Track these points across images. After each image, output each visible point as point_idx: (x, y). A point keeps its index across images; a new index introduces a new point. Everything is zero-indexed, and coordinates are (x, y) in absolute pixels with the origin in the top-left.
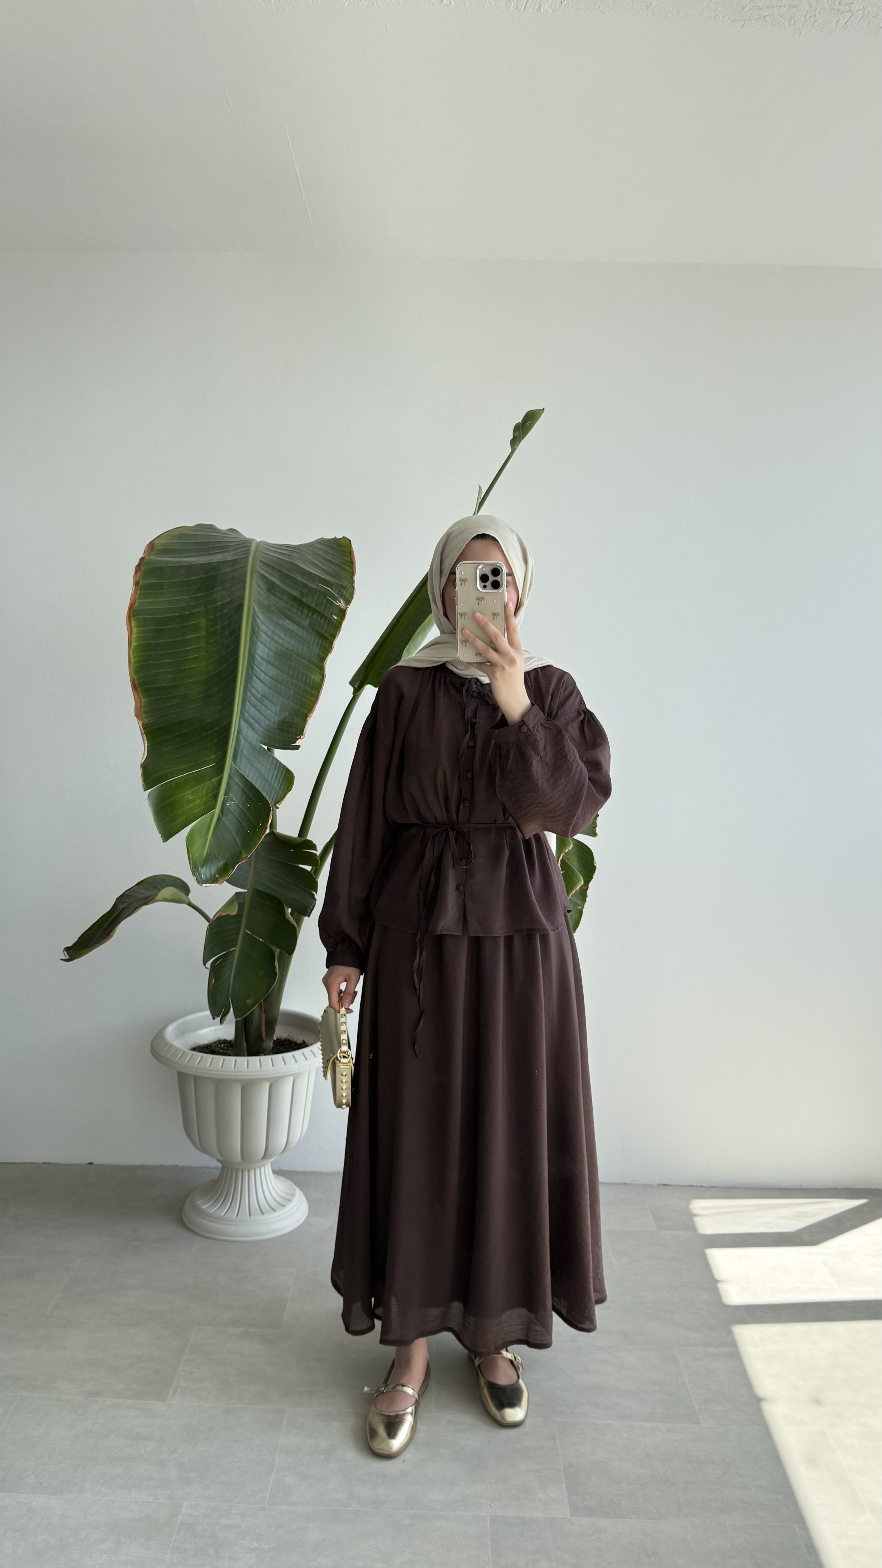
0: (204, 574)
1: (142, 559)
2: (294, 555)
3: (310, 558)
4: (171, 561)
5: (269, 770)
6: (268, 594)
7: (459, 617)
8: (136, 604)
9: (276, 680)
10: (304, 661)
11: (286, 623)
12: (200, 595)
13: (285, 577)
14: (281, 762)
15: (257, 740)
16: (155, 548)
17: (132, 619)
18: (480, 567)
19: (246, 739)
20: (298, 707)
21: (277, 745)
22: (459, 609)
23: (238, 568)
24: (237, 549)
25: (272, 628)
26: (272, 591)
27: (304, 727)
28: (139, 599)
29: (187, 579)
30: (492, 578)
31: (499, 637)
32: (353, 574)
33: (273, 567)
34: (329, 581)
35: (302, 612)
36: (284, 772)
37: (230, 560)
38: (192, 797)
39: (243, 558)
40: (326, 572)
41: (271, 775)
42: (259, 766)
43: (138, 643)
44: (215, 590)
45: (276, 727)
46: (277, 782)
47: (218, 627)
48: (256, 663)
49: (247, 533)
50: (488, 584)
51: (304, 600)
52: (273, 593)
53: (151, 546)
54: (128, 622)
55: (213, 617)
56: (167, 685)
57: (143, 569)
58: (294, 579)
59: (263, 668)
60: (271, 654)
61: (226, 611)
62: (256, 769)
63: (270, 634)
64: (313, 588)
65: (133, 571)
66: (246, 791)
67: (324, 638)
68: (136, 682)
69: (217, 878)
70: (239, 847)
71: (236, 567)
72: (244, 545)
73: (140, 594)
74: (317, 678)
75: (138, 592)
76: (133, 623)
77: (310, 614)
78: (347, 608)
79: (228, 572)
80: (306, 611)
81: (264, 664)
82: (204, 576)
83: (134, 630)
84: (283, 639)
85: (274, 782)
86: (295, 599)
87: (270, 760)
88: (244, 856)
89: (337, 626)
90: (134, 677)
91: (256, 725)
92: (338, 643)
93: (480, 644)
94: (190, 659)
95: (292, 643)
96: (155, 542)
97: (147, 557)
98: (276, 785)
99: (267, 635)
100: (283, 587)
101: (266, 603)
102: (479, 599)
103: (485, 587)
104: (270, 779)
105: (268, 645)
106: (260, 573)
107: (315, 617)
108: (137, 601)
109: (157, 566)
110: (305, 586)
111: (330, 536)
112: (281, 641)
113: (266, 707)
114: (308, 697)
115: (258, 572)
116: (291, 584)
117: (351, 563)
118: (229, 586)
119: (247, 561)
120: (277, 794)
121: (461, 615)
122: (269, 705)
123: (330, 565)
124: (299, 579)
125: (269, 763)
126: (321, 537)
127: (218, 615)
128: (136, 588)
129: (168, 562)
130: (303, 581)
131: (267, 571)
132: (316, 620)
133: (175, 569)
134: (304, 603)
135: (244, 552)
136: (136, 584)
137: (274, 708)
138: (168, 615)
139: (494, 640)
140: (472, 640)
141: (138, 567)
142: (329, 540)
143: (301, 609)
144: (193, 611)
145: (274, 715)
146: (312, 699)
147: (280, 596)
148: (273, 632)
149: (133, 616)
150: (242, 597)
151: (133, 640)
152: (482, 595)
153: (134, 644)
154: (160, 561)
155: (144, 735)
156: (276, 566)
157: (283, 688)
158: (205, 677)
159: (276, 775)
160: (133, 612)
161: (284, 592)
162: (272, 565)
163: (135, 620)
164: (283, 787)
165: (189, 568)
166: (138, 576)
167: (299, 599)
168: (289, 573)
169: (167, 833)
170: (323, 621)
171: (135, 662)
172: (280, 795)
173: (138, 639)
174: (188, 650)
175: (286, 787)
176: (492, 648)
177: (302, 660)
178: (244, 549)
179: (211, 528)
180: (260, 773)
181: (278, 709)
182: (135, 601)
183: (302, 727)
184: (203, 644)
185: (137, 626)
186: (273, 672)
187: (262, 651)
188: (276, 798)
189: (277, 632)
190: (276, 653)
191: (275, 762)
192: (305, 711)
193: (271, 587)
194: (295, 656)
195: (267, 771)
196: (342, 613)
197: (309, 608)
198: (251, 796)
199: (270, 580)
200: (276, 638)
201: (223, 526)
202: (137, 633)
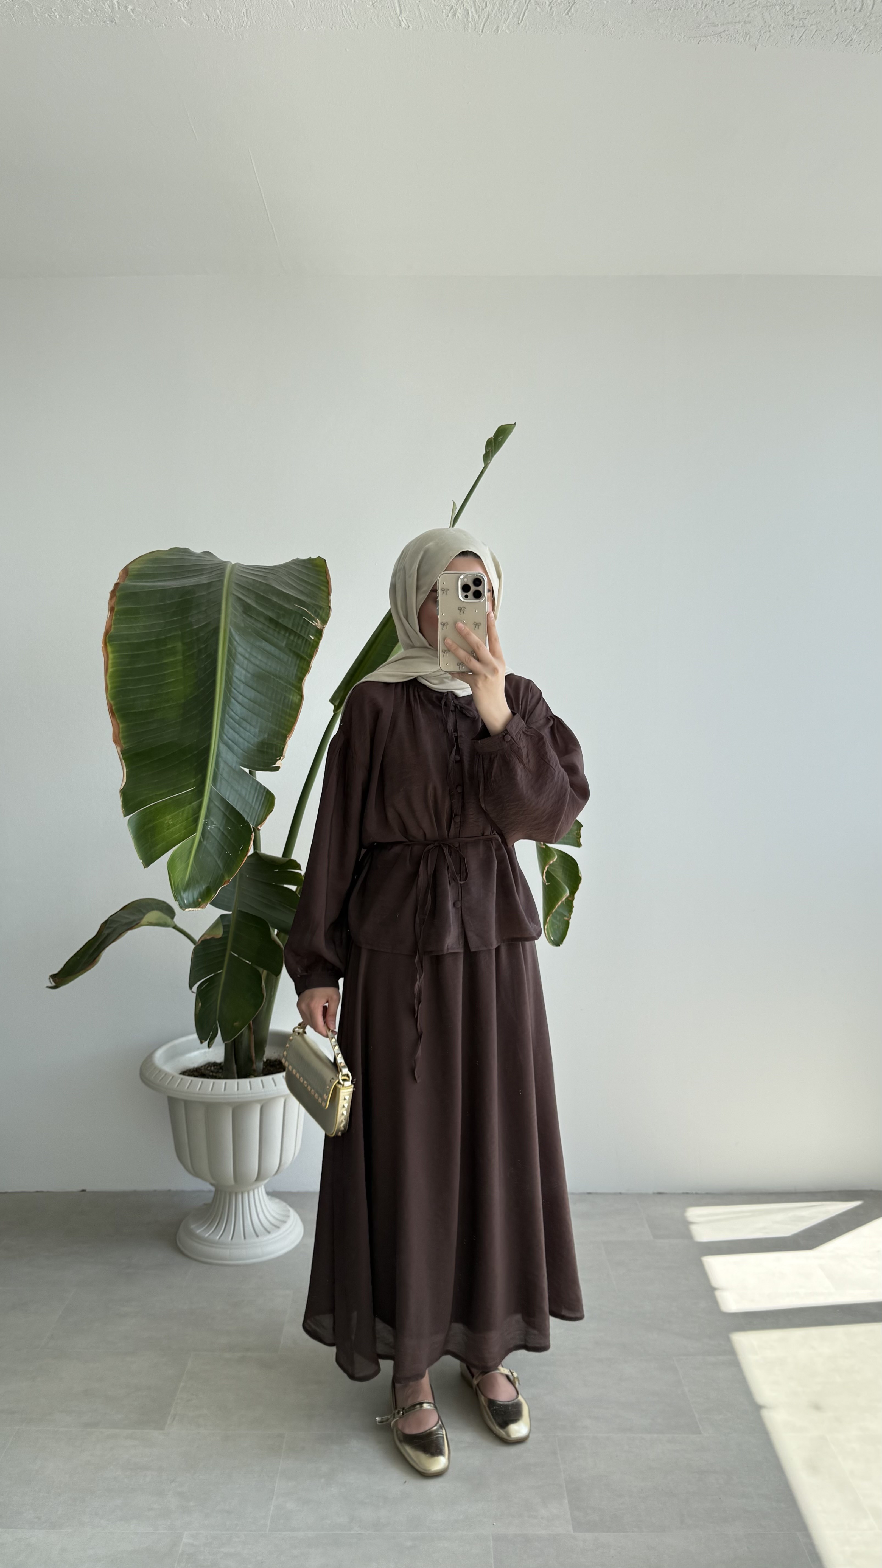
0: (179, 598)
1: (116, 585)
2: (270, 576)
3: (286, 578)
4: (146, 586)
5: (250, 792)
6: (244, 616)
8: (112, 630)
9: (254, 702)
10: (282, 682)
11: (264, 644)
12: (175, 619)
13: (261, 599)
14: (261, 784)
15: (237, 762)
16: (129, 573)
17: (108, 644)
18: (462, 577)
19: (225, 762)
20: (277, 729)
21: (257, 767)
22: (441, 618)
23: (212, 592)
24: (212, 571)
25: (249, 650)
26: (248, 613)
27: (283, 748)
28: (115, 624)
29: (162, 603)
30: (473, 588)
31: (481, 646)
32: (329, 594)
33: (248, 589)
34: (305, 602)
35: (279, 633)
36: (265, 793)
37: (205, 584)
38: (172, 822)
39: (218, 581)
40: (302, 592)
41: (251, 796)
42: (239, 789)
43: (115, 668)
44: (191, 614)
45: (256, 749)
46: (258, 803)
47: (195, 650)
48: (234, 685)
49: (222, 555)
50: (470, 594)
51: (280, 621)
52: (248, 615)
53: (126, 571)
54: (104, 649)
55: (189, 640)
56: (145, 710)
57: (117, 594)
58: (270, 601)
59: (241, 691)
60: (249, 675)
61: (202, 634)
62: (237, 791)
63: (247, 655)
64: (289, 609)
65: (108, 596)
66: (227, 814)
67: (302, 658)
68: (113, 708)
69: (200, 902)
70: (221, 870)
71: (211, 590)
72: (219, 567)
73: (115, 620)
74: (296, 699)
75: (114, 618)
76: (109, 649)
77: (287, 635)
78: (323, 628)
79: (203, 595)
80: (283, 632)
81: (242, 686)
82: (180, 600)
83: (111, 656)
84: (260, 660)
85: (255, 804)
86: (271, 620)
87: (251, 782)
88: (227, 879)
89: (314, 646)
90: (112, 702)
91: (236, 748)
92: (315, 663)
93: (462, 653)
94: (167, 683)
95: (269, 664)
96: (130, 567)
97: (122, 583)
98: (256, 807)
99: (244, 656)
100: (260, 609)
101: (242, 625)
102: (460, 609)
103: (466, 597)
104: (250, 801)
105: (245, 666)
106: (236, 595)
107: (292, 637)
108: (113, 627)
109: (132, 591)
110: (281, 607)
111: (306, 557)
112: (258, 663)
113: (245, 729)
114: (287, 717)
115: (234, 594)
116: (267, 605)
117: (327, 583)
118: (204, 609)
119: (222, 584)
120: (259, 816)
122: (248, 727)
123: (306, 586)
124: (275, 600)
125: (250, 785)
126: (296, 558)
127: (195, 638)
128: (111, 614)
129: (143, 587)
130: (279, 602)
131: (242, 593)
132: (293, 641)
133: (151, 593)
134: (281, 624)
135: (219, 575)
136: (112, 609)
137: (253, 730)
138: (144, 640)
139: (476, 648)
140: (455, 650)
141: (113, 593)
142: (304, 561)
143: (277, 630)
144: (169, 635)
145: (253, 737)
146: (291, 719)
147: (256, 618)
148: (250, 654)
149: (109, 642)
150: (218, 620)
151: (110, 665)
152: (464, 605)
153: (110, 670)
154: (135, 586)
155: (123, 761)
156: (251, 588)
157: (262, 709)
158: (183, 701)
159: (257, 797)
160: (109, 638)
161: (260, 614)
162: (247, 587)
163: (111, 645)
164: (263, 810)
165: (164, 592)
166: (114, 600)
167: (276, 620)
168: (265, 595)
169: (148, 859)
170: (300, 642)
171: (112, 688)
172: (261, 817)
173: (115, 664)
174: (165, 674)
175: (267, 808)
176: (474, 657)
177: (280, 681)
178: (219, 572)
179: (186, 551)
180: (240, 795)
181: (257, 730)
182: (110, 627)
183: (281, 748)
184: (180, 668)
185: (113, 652)
186: (252, 694)
187: (239, 673)
188: (258, 820)
189: (254, 654)
190: (254, 675)
191: (255, 784)
192: (284, 732)
193: (247, 609)
194: (272, 677)
195: (248, 793)
196: (319, 633)
197: (286, 629)
198: (233, 820)
199: (246, 602)
200: (252, 659)
201: (197, 549)
202: (114, 658)
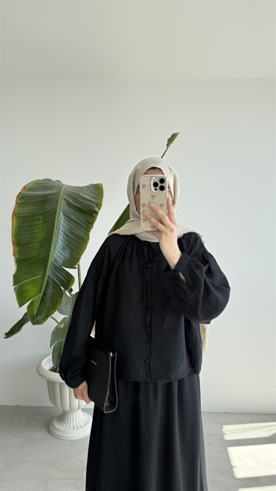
1: (20, 193)
2: (79, 191)
3: (86, 192)
7: (141, 206)
12: (40, 207)
13: (75, 199)
14: (69, 273)
16: (26, 188)
18: (153, 178)
21: (68, 267)
22: (142, 202)
23: (56, 197)
24: (58, 188)
26: (69, 205)
29: (36, 200)
30: (160, 185)
31: (164, 216)
34: (92, 201)
35: (81, 213)
36: (70, 277)
37: (54, 193)
39: (58, 192)
40: (92, 197)
43: (16, 226)
44: (46, 205)
47: (47, 220)
50: (158, 188)
51: (82, 208)
53: (24, 188)
54: (12, 218)
55: (45, 215)
56: (26, 242)
57: (19, 197)
58: (78, 200)
61: (51, 213)
64: (86, 204)
67: (90, 223)
68: (14, 241)
73: (18, 207)
77: (84, 214)
79: (52, 198)
82: (43, 199)
85: (66, 281)
86: (78, 208)
90: (14, 239)
93: (154, 220)
94: (35, 232)
96: (26, 186)
97: (22, 192)
98: (66, 283)
100: (74, 203)
101: (65, 210)
102: (152, 197)
103: (156, 189)
104: (64, 280)
107: (86, 215)
109: (25, 195)
110: (83, 203)
114: (82, 246)
115: (64, 198)
116: (77, 202)
117: (102, 194)
118: (52, 203)
119: (60, 194)
120: (67, 286)
121: (143, 205)
123: (94, 195)
124: (80, 200)
127: (47, 215)
129: (30, 194)
130: (82, 201)
131: (67, 197)
133: (32, 197)
136: (16, 203)
138: (28, 215)
139: (161, 218)
140: (150, 218)
144: (38, 213)
146: (84, 247)
147: (72, 207)
150: (57, 208)
151: (14, 225)
152: (154, 194)
154: (27, 194)
155: (16, 263)
156: (71, 195)
158: (41, 239)
160: (15, 214)
161: (74, 205)
163: (15, 216)
165: (37, 196)
166: (17, 199)
167: (80, 208)
168: (77, 198)
170: (89, 217)
171: (14, 233)
173: (16, 224)
174: (35, 229)
176: (160, 222)
178: (60, 188)
180: (60, 278)
184: (41, 226)
191: (67, 273)
192: (81, 252)
196: (96, 213)
197: (84, 212)
199: (68, 201)
